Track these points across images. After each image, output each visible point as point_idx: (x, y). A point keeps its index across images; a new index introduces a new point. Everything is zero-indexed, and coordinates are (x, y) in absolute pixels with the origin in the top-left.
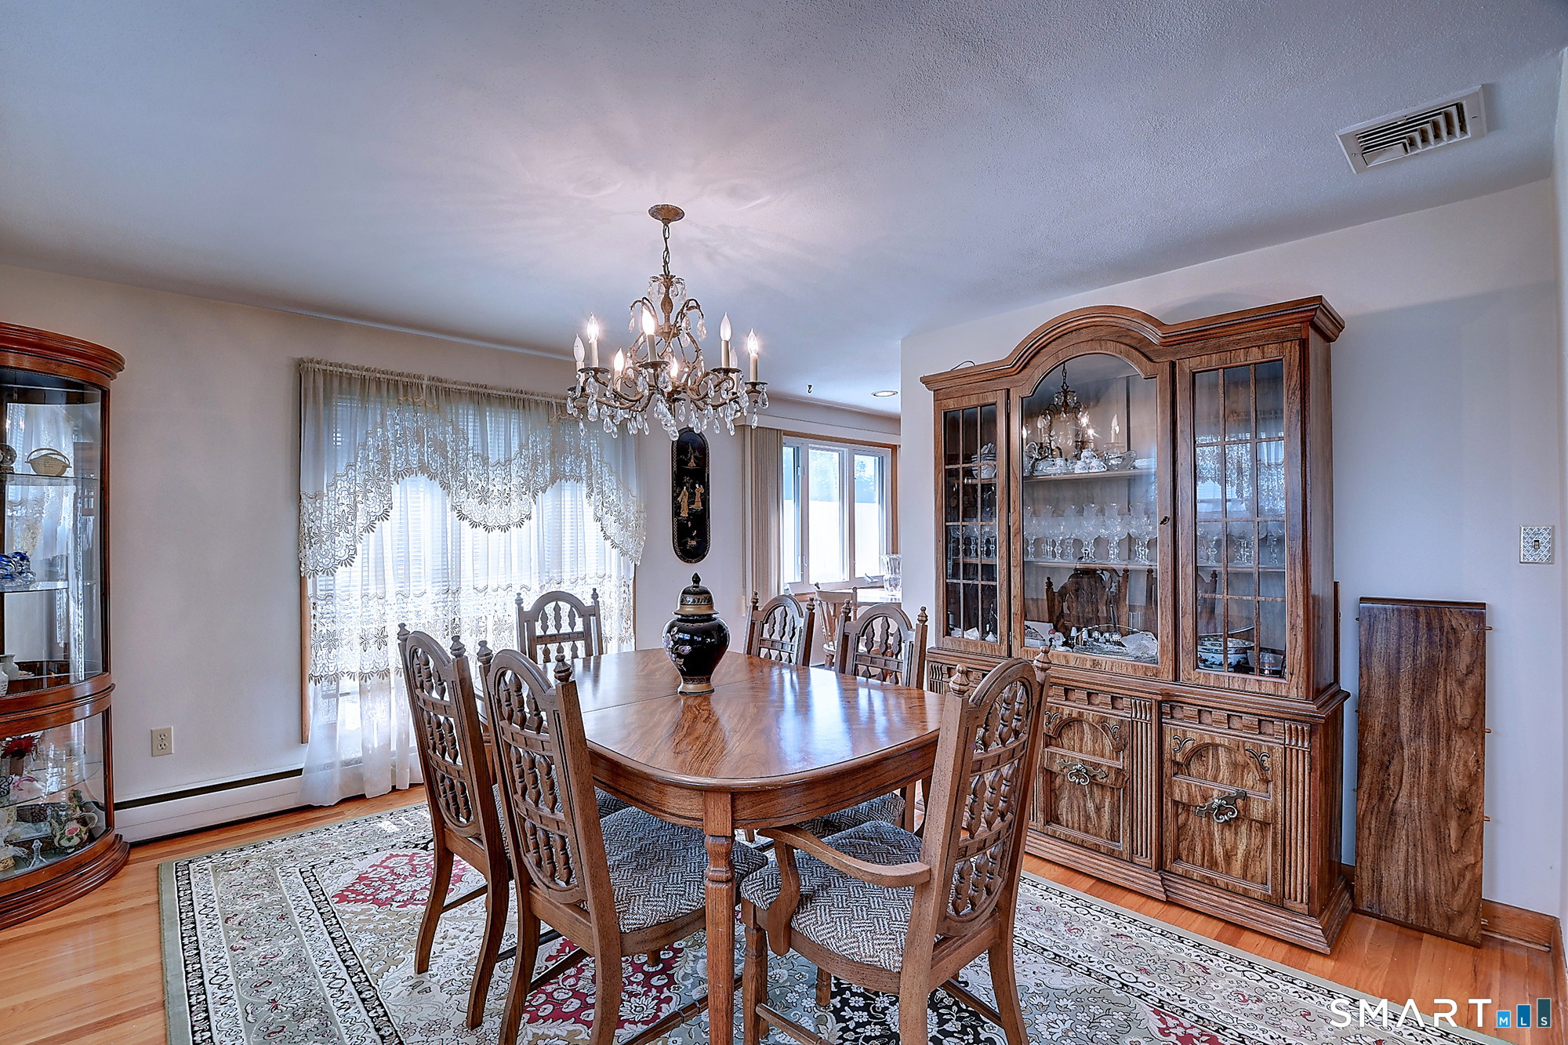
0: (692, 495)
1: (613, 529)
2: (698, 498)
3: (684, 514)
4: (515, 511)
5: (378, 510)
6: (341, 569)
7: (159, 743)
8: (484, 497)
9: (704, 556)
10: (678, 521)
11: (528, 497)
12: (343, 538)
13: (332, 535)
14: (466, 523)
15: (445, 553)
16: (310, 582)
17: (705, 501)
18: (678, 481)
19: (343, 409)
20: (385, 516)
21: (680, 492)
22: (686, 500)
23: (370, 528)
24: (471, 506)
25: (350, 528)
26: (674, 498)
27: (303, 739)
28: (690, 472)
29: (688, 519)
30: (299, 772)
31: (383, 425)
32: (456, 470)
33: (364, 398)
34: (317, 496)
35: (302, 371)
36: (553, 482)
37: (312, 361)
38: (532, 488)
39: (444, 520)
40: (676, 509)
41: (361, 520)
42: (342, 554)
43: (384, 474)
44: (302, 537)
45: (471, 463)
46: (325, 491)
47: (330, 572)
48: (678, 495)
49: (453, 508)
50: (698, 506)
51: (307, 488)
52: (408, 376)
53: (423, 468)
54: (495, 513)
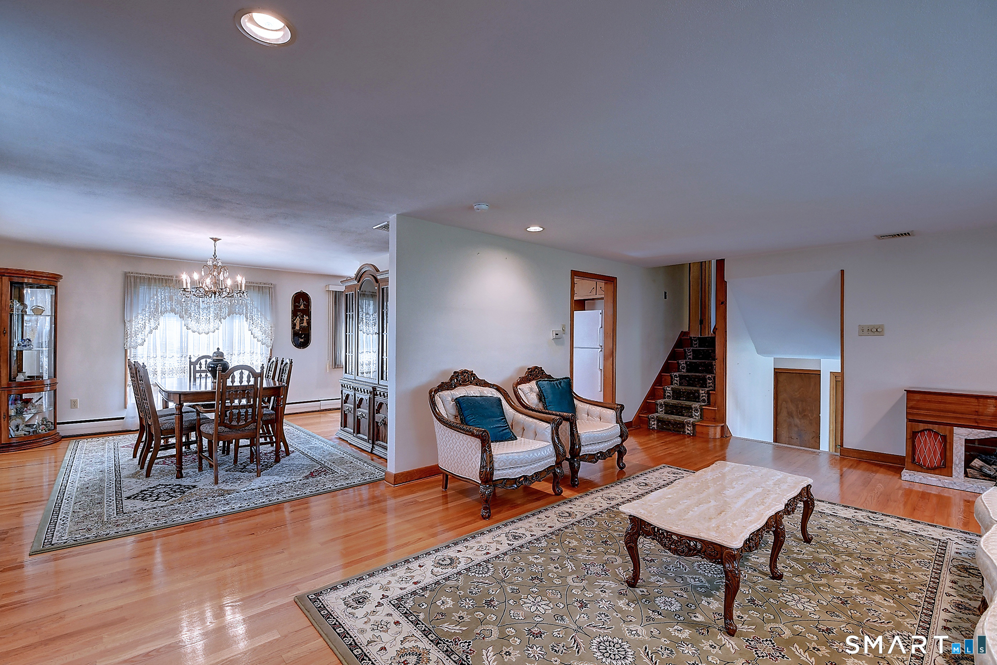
0: (302, 321)
1: (258, 333)
2: (305, 321)
3: (297, 328)
4: (211, 326)
5: (153, 325)
6: (139, 347)
7: (74, 404)
8: (198, 320)
9: (308, 346)
10: (294, 331)
11: (217, 321)
12: (140, 336)
13: (136, 335)
14: (190, 331)
15: (181, 342)
16: (128, 350)
17: (309, 323)
18: (295, 314)
19: (142, 290)
20: (156, 328)
21: (296, 319)
22: (298, 322)
23: (151, 332)
24: (193, 324)
25: (143, 332)
26: (293, 321)
27: (126, 408)
28: (301, 311)
29: (300, 330)
30: (123, 418)
31: (157, 295)
32: (186, 310)
33: (149, 285)
34: (130, 321)
35: (126, 276)
36: (229, 315)
37: (129, 273)
38: (219, 318)
39: (181, 329)
40: (294, 326)
41: (148, 329)
42: (140, 341)
43: (156, 313)
44: (125, 334)
45: (193, 308)
46: (134, 319)
47: (135, 348)
48: (294, 320)
49: (185, 325)
50: (305, 324)
51: (127, 319)
52: (167, 276)
53: (172, 310)
54: (203, 327)
